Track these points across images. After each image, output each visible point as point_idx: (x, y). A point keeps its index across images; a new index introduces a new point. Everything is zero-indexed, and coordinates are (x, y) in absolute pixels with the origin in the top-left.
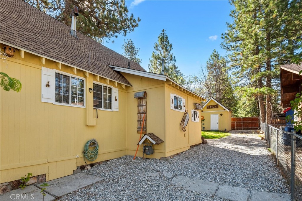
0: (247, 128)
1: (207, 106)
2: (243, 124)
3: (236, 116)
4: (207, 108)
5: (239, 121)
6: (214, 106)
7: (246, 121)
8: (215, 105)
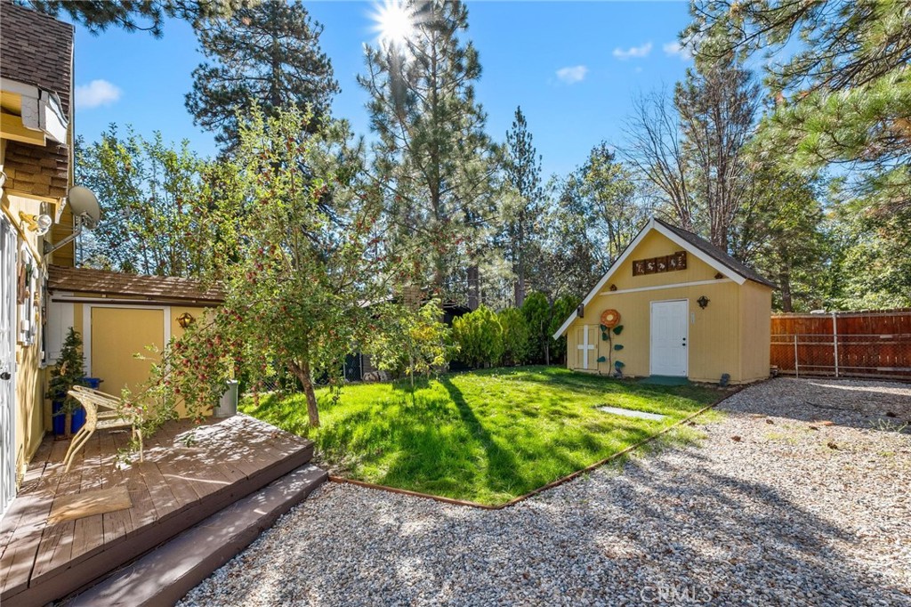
0: (869, 371)
1: (634, 263)
2: (845, 350)
3: (839, 305)
4: (635, 273)
5: (816, 330)
6: (666, 260)
7: (862, 329)
8: (672, 257)
